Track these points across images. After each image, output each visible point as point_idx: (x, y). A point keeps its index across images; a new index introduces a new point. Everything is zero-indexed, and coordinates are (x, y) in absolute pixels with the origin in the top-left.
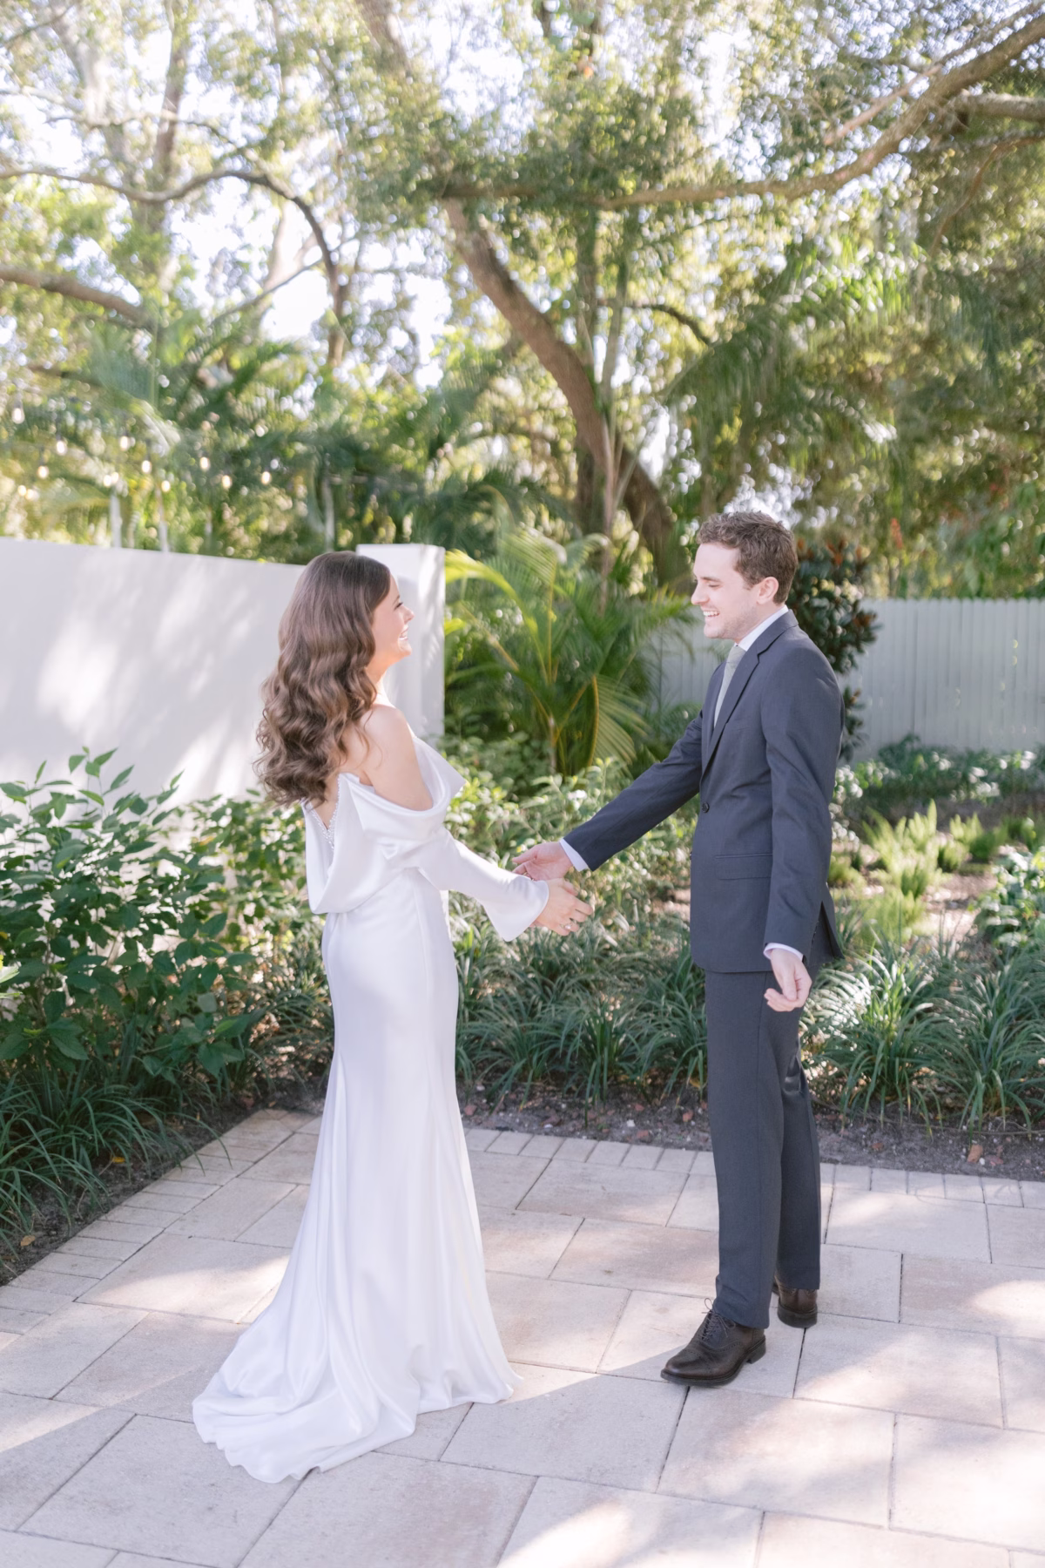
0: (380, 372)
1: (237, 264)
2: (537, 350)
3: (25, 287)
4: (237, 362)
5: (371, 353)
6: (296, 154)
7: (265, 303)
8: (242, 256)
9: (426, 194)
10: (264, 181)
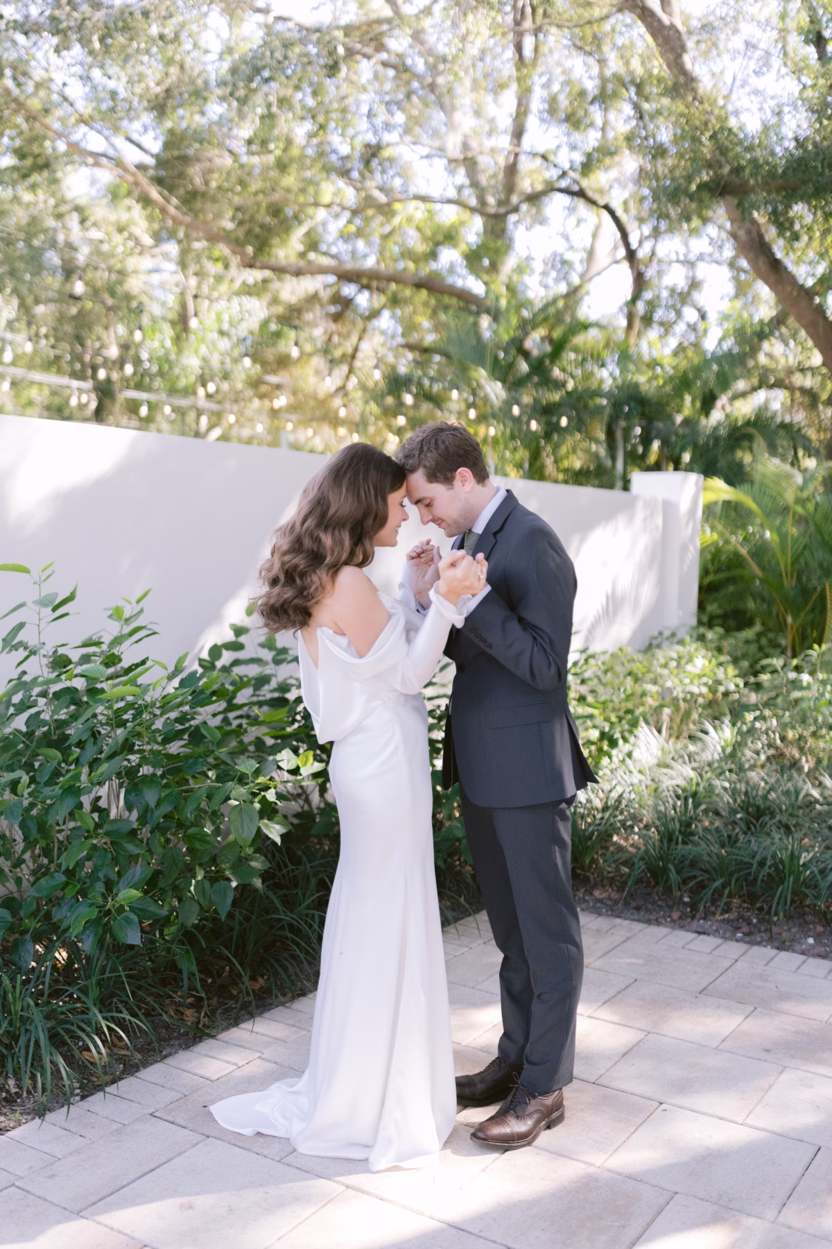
0: (673, 342)
1: (564, 262)
2: (799, 319)
3: (401, 286)
4: (557, 334)
5: (667, 327)
6: (613, 173)
7: (583, 291)
8: (568, 256)
9: (705, 195)
10: (581, 194)
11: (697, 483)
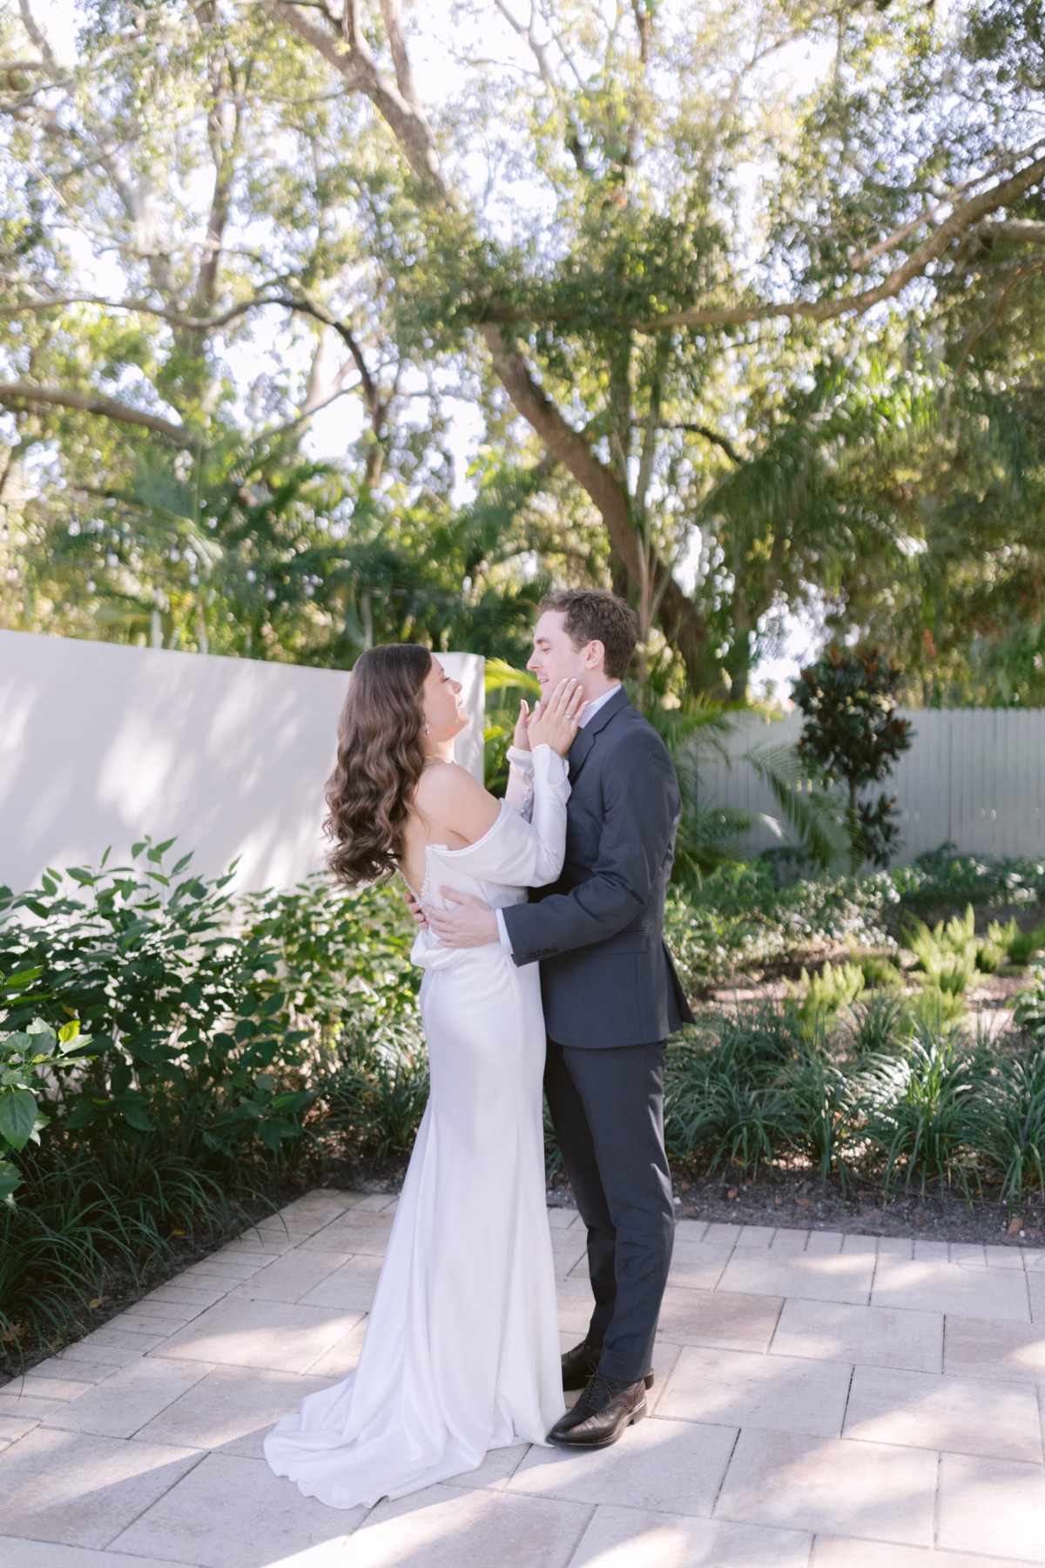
0: (416, 492)
1: (275, 388)
2: (573, 468)
3: (70, 410)
4: (278, 480)
5: (406, 473)
6: (334, 282)
7: (301, 428)
8: (281, 381)
9: (465, 318)
10: (305, 307)
11: (477, 667)
